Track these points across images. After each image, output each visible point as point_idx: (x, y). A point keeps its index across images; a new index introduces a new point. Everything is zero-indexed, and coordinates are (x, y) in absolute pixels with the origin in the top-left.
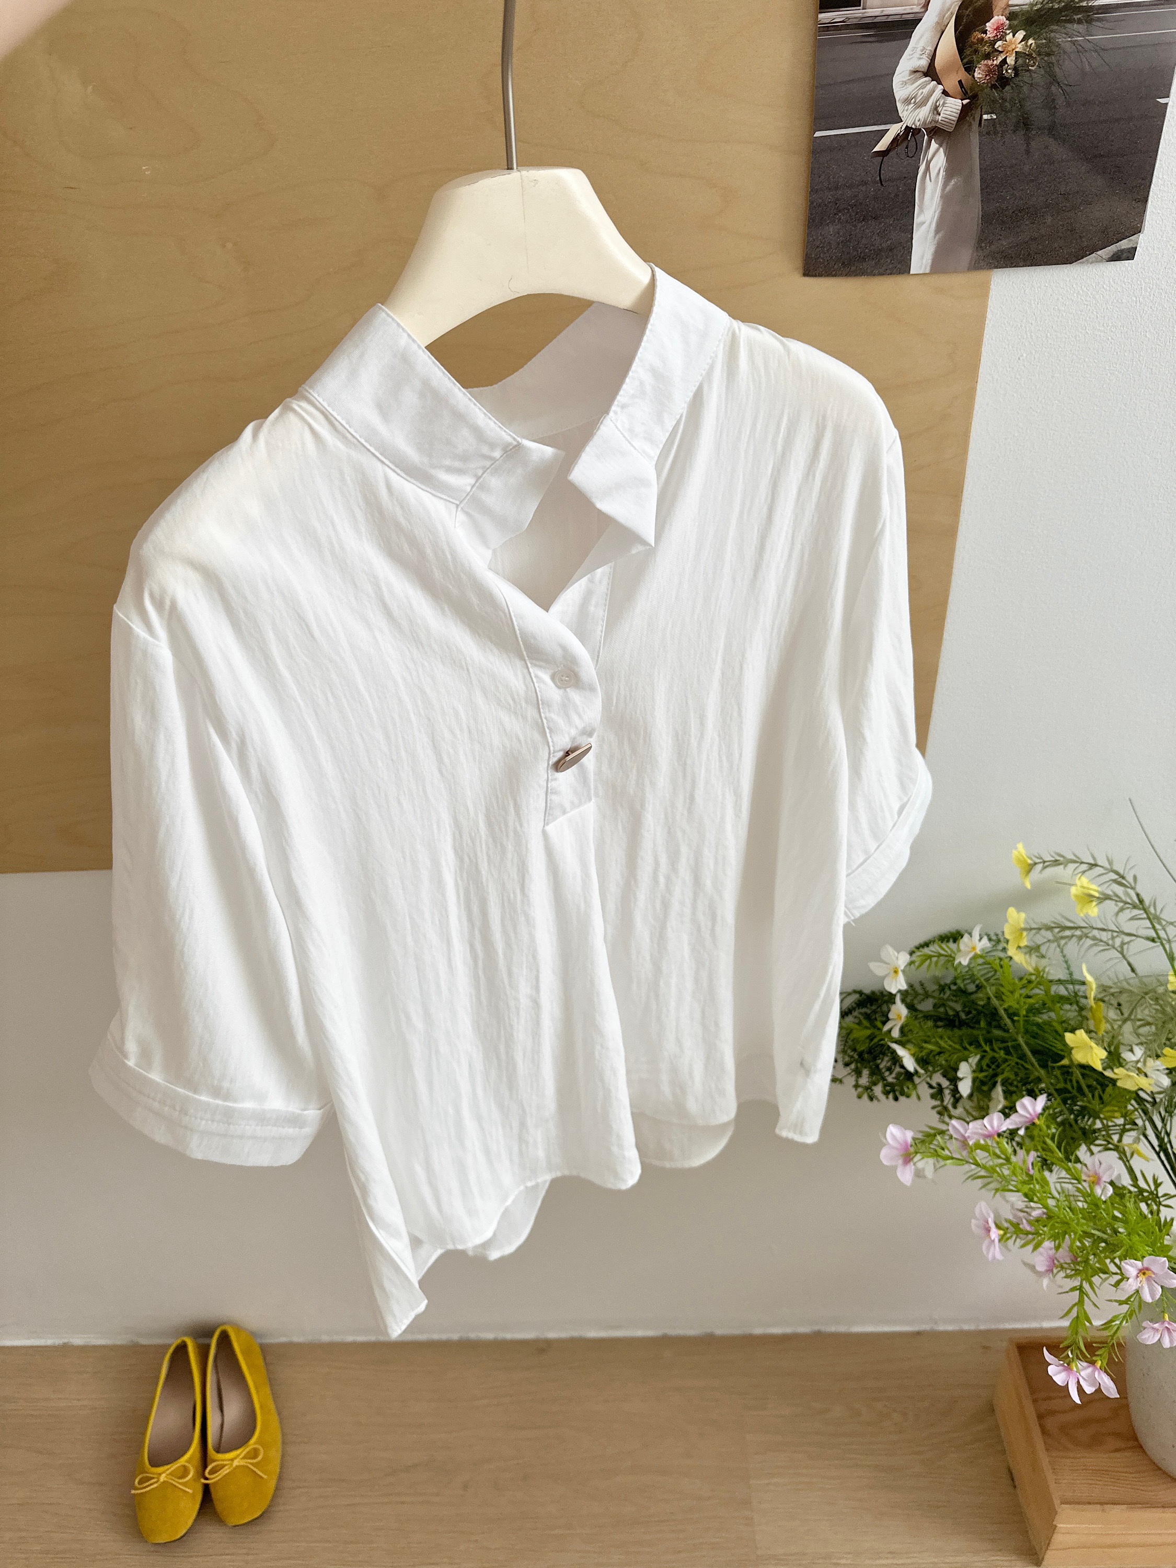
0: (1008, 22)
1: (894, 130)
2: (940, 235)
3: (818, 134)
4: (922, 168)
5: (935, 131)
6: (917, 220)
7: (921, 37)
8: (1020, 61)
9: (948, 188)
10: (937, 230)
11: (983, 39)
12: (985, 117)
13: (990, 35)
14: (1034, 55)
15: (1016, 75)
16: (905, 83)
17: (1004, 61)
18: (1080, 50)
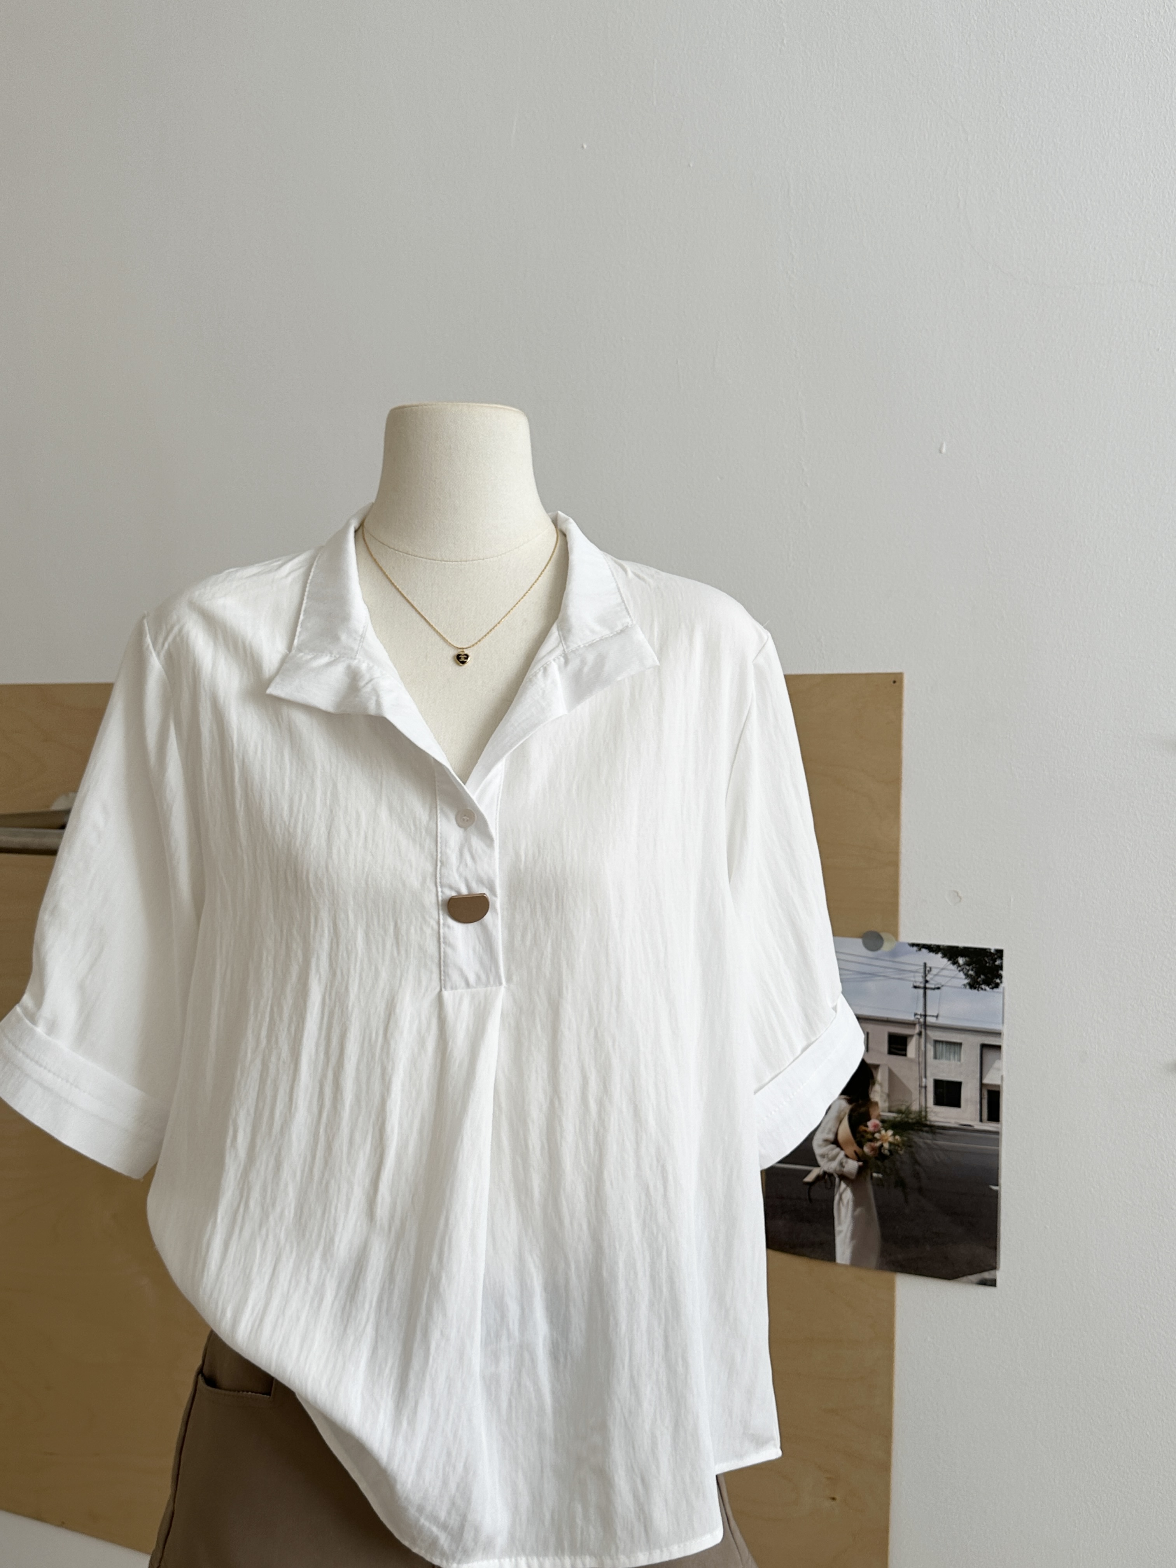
0: (880, 1124)
1: (815, 1172)
2: (854, 1242)
5: (843, 1177)
6: (837, 1229)
8: (892, 1147)
9: (856, 1214)
10: (852, 1238)
11: (865, 1131)
12: (875, 1175)
13: (871, 1130)
14: (901, 1145)
15: (891, 1153)
16: (820, 1146)
17: (882, 1146)
18: (931, 1147)
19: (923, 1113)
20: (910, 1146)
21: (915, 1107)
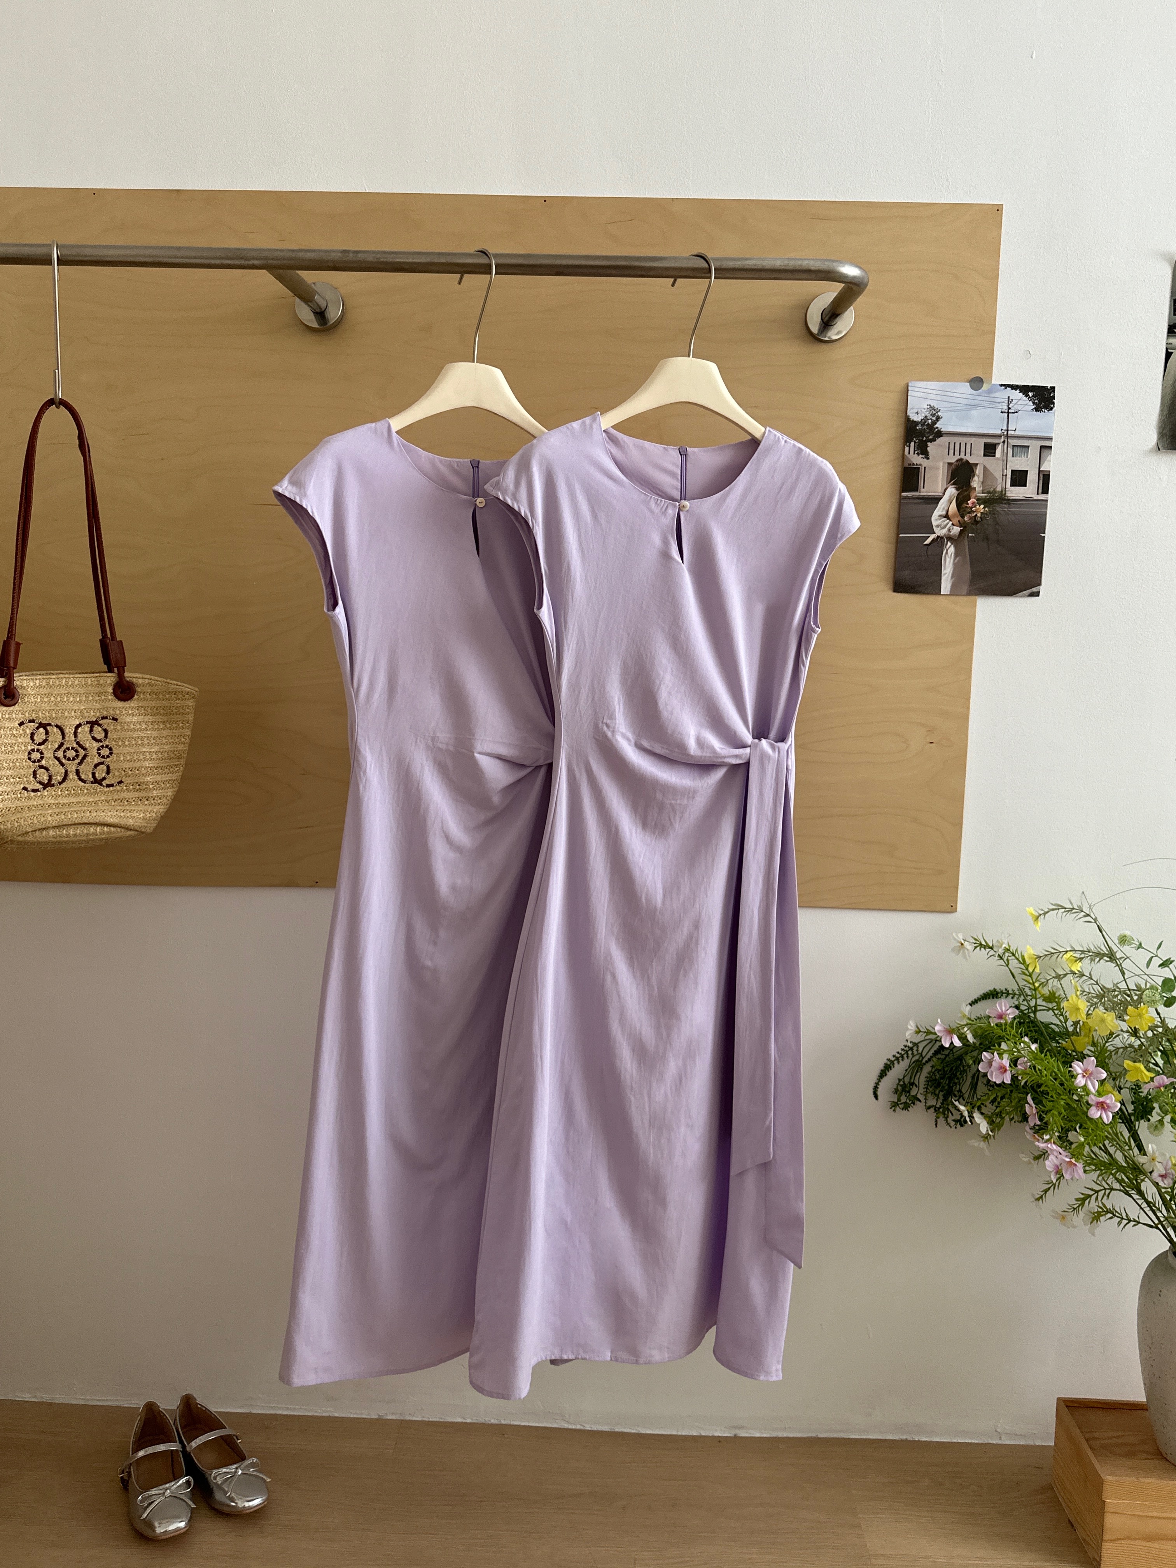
1: (932, 537)
2: (953, 579)
3: (901, 535)
4: (944, 552)
5: (950, 538)
6: (943, 572)
7: (942, 504)
8: (983, 516)
9: (956, 561)
10: (952, 577)
12: (970, 535)
13: (970, 505)
14: (988, 514)
15: (982, 520)
16: (937, 520)
17: (976, 515)
18: (1007, 514)
19: (1004, 492)
20: (994, 514)
21: (999, 489)
